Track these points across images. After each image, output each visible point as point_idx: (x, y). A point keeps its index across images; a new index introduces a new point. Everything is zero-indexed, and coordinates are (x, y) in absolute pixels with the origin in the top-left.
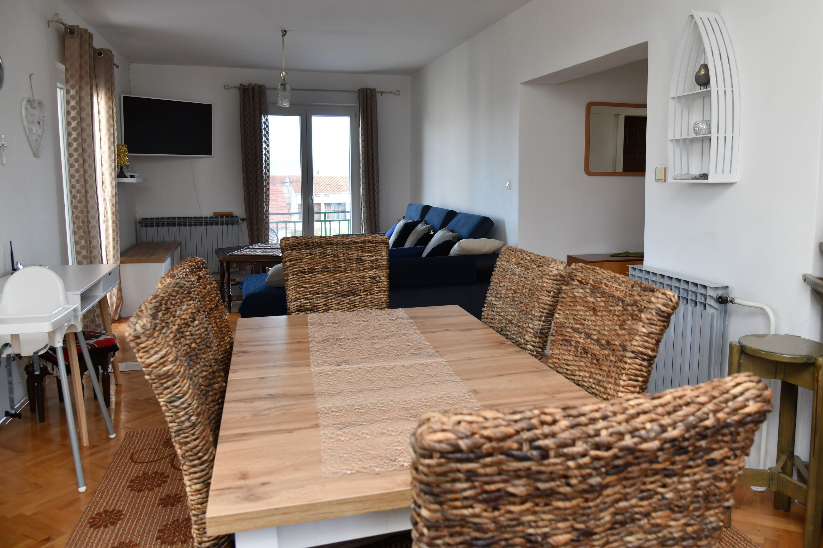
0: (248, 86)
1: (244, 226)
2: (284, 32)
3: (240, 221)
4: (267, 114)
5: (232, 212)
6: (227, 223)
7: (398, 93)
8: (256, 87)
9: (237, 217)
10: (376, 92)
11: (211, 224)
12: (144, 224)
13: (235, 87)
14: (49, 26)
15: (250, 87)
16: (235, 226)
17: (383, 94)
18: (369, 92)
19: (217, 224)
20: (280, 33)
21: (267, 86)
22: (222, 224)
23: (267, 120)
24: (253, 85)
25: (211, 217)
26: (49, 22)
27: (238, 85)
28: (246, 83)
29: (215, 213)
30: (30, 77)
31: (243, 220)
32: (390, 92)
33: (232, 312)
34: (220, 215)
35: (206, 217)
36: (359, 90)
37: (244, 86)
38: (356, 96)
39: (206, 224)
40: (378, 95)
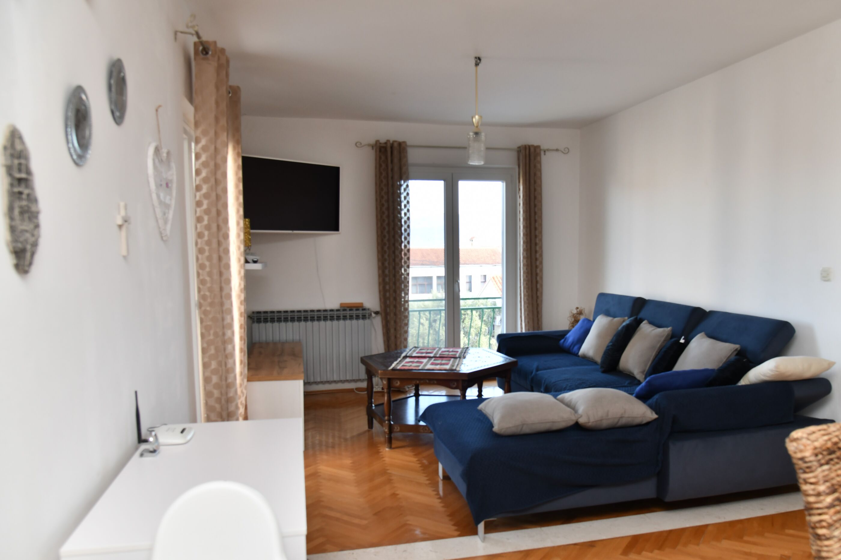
0: (386, 143)
1: (377, 322)
2: (478, 60)
3: (373, 315)
4: (407, 179)
5: (362, 304)
6: (358, 317)
7: (566, 151)
8: (396, 145)
9: (369, 309)
10: (540, 150)
11: (338, 318)
12: (255, 320)
13: (369, 145)
14: (176, 39)
15: (389, 145)
16: (367, 321)
17: (547, 153)
18: (532, 150)
19: (345, 318)
20: (473, 62)
21: (409, 143)
22: (351, 318)
23: (407, 186)
24: (391, 142)
25: (338, 310)
26: (176, 33)
27: (373, 141)
28: (383, 140)
29: (341, 305)
30: (157, 110)
31: (377, 313)
32: (557, 150)
33: (393, 446)
34: (348, 307)
35: (332, 310)
36: (519, 147)
37: (380, 143)
38: (514, 155)
39: (332, 318)
40: (542, 153)
